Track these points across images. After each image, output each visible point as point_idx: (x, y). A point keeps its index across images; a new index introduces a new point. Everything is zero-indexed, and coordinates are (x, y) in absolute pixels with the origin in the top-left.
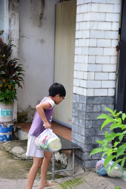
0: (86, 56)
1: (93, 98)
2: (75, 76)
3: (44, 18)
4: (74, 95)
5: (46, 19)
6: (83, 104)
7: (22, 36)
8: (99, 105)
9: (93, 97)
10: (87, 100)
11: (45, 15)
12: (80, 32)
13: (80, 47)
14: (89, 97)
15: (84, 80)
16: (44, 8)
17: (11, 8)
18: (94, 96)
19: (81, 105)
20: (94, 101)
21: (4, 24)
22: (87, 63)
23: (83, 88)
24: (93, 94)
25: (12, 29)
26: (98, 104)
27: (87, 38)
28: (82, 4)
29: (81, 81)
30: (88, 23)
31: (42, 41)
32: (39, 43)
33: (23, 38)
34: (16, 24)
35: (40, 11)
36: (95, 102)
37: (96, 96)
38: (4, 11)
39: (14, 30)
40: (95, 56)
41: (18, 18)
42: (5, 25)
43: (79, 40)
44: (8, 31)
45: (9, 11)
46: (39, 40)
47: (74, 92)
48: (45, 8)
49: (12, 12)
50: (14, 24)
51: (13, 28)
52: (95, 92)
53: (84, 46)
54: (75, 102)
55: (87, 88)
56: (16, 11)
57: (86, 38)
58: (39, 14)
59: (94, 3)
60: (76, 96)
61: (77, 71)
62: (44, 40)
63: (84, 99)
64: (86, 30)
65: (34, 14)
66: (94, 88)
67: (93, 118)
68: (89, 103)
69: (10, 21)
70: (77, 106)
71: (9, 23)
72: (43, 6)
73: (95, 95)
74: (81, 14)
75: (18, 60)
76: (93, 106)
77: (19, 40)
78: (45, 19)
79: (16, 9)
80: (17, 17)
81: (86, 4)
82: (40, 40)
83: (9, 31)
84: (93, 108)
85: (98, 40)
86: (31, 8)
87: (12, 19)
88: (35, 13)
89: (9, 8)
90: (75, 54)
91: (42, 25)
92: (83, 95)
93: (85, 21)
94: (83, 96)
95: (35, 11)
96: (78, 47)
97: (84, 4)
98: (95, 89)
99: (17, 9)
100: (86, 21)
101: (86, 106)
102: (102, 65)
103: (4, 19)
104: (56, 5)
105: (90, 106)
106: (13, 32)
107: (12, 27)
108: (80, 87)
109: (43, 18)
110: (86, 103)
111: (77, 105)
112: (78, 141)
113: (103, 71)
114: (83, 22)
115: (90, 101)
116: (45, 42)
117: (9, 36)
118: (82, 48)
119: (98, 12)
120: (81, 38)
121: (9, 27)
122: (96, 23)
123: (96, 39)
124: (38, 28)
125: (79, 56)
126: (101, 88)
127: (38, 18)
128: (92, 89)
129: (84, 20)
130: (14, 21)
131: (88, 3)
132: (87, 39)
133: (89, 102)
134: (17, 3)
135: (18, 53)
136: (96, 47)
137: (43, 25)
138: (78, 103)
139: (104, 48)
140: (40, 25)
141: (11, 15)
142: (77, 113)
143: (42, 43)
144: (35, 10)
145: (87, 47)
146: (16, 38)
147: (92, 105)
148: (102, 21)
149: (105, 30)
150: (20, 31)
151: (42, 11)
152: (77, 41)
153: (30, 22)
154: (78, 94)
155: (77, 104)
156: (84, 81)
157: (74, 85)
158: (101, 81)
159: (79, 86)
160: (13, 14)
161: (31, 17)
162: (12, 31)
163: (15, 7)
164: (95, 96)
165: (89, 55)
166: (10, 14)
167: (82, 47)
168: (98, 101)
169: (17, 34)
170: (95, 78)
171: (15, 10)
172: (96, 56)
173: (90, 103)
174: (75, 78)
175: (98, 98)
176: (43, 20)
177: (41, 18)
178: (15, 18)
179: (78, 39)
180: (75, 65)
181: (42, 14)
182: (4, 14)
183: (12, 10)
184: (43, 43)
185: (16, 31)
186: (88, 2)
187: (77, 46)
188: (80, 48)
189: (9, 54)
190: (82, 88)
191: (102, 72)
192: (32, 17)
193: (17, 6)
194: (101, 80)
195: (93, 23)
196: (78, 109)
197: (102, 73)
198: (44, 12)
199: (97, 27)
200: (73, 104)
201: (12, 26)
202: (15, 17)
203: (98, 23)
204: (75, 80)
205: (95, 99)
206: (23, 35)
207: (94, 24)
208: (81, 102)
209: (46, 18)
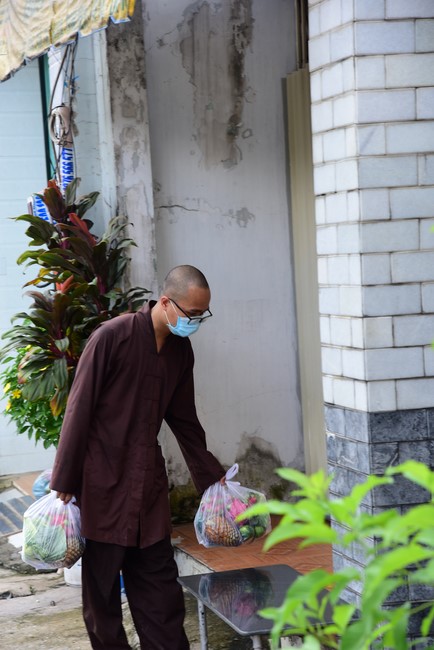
0: (352, 258)
1: (394, 417)
2: (325, 337)
3: (244, 132)
4: (326, 409)
5: (251, 135)
6: (360, 445)
7: (166, 204)
8: (424, 443)
9: (392, 412)
10: (371, 427)
11: (246, 121)
12: (329, 170)
13: (332, 224)
14: (376, 414)
15: (356, 348)
16: (241, 95)
17: (118, 110)
18: (398, 411)
19: (352, 448)
20: (400, 427)
21: (101, 171)
22: (359, 283)
23: (355, 380)
24: (394, 402)
25: (127, 182)
26: (418, 441)
27: (352, 191)
28: (324, 63)
29: (346, 353)
30: (351, 132)
31: (244, 215)
32: (230, 223)
33: (171, 212)
34: (140, 163)
35: (227, 110)
36: (403, 432)
37: (405, 408)
38: (97, 123)
39: (134, 187)
40: (386, 257)
41: (146, 144)
42: (104, 173)
43: (328, 198)
44: (114, 191)
45: (113, 120)
46: (231, 212)
47: (328, 398)
48: (247, 94)
49: (123, 122)
50: (135, 166)
51: (129, 180)
52: (399, 393)
53: (344, 220)
54: (333, 435)
55: (366, 382)
56: (139, 116)
57: (349, 191)
58: (225, 119)
59: (364, 56)
60: (334, 413)
61: (329, 316)
62: (250, 210)
63: (360, 422)
64: (347, 159)
65: (205, 122)
66: (396, 380)
67: (404, 496)
68: (380, 438)
69: (118, 157)
70: (343, 453)
71: (117, 164)
72: (236, 91)
73: (404, 405)
74: (325, 103)
75: (147, 292)
76: (397, 451)
77: (157, 219)
78: (247, 134)
79: (139, 113)
80: (141, 139)
81: (339, 65)
82: (235, 213)
83: (118, 193)
84: (398, 457)
85: (393, 192)
86: (195, 100)
87: (124, 149)
88: (210, 119)
89: (112, 112)
90: (320, 251)
91: (238, 160)
92: (358, 408)
93: (340, 128)
94: (357, 411)
95: (211, 111)
96: (327, 225)
97: (332, 64)
98: (400, 383)
99: (142, 111)
100: (344, 127)
101: (372, 451)
102: (418, 286)
103: (98, 150)
104: (284, 82)
105: (385, 451)
106: (132, 195)
107: (126, 176)
108: (342, 377)
109: (241, 131)
110: (366, 440)
111: (340, 449)
112: (356, 593)
113: (426, 310)
114: (333, 129)
115: (386, 432)
116: (253, 216)
117: (118, 209)
118: (339, 227)
119: (383, 86)
120: (331, 193)
121: (115, 178)
122: (380, 129)
123: (385, 192)
124: (225, 170)
125: (332, 260)
126: (425, 377)
127: (223, 135)
128: (387, 383)
129: (337, 125)
130: (135, 154)
131: (343, 60)
132: (351, 193)
133: (380, 433)
134: (138, 90)
135: (155, 266)
136: (390, 220)
137: (241, 159)
138: (344, 443)
139: (423, 222)
140: (232, 159)
141: (121, 135)
142: (342, 479)
143: (242, 223)
144: (207, 108)
145: (353, 223)
146: (145, 213)
147: (393, 447)
148: (406, 118)
149: (418, 154)
150: (157, 187)
151: (236, 107)
152: (320, 203)
153: (192, 153)
154: (338, 407)
155: (340, 444)
156: (354, 352)
157: (324, 371)
158: (420, 349)
159: (340, 374)
160: (129, 129)
161: (196, 133)
162: (128, 189)
163: (133, 104)
164: (403, 411)
165: (361, 254)
166: (119, 131)
167: (338, 224)
168: (416, 428)
169: (147, 202)
170: (396, 340)
171: (134, 117)
172: (391, 253)
173: (383, 440)
174: (326, 345)
175: (416, 416)
176: (239, 140)
177: (232, 133)
178: (137, 143)
179: (323, 195)
180: (321, 296)
181: (235, 119)
182: (98, 135)
183: (125, 116)
184: (246, 223)
185: (142, 187)
186: (343, 56)
187: (323, 222)
188: (333, 229)
189: (116, 273)
190: (351, 383)
191: (422, 313)
192: (199, 134)
193: (141, 101)
194: (423, 346)
195: (368, 129)
196: (345, 462)
197: (423, 317)
198: (241, 112)
199: (386, 145)
200: (329, 446)
201: (125, 171)
202: (135, 140)
203: (386, 128)
204: (326, 353)
205: (404, 420)
206: (170, 201)
207: (372, 133)
208: (351, 434)
209: (250, 131)
